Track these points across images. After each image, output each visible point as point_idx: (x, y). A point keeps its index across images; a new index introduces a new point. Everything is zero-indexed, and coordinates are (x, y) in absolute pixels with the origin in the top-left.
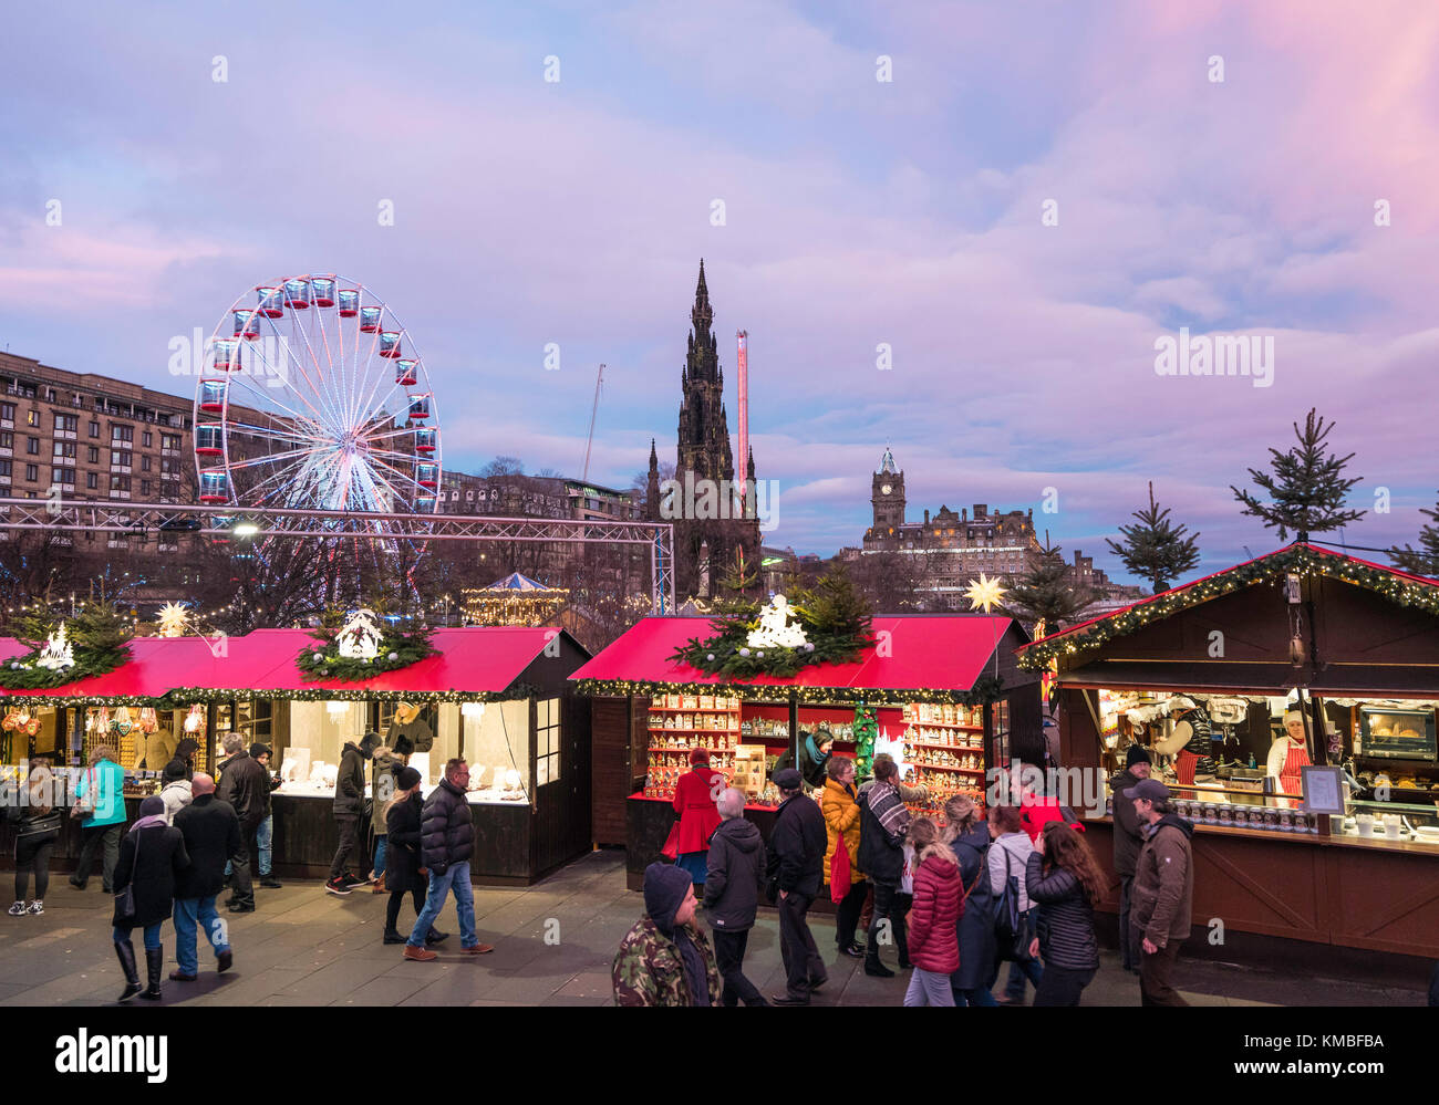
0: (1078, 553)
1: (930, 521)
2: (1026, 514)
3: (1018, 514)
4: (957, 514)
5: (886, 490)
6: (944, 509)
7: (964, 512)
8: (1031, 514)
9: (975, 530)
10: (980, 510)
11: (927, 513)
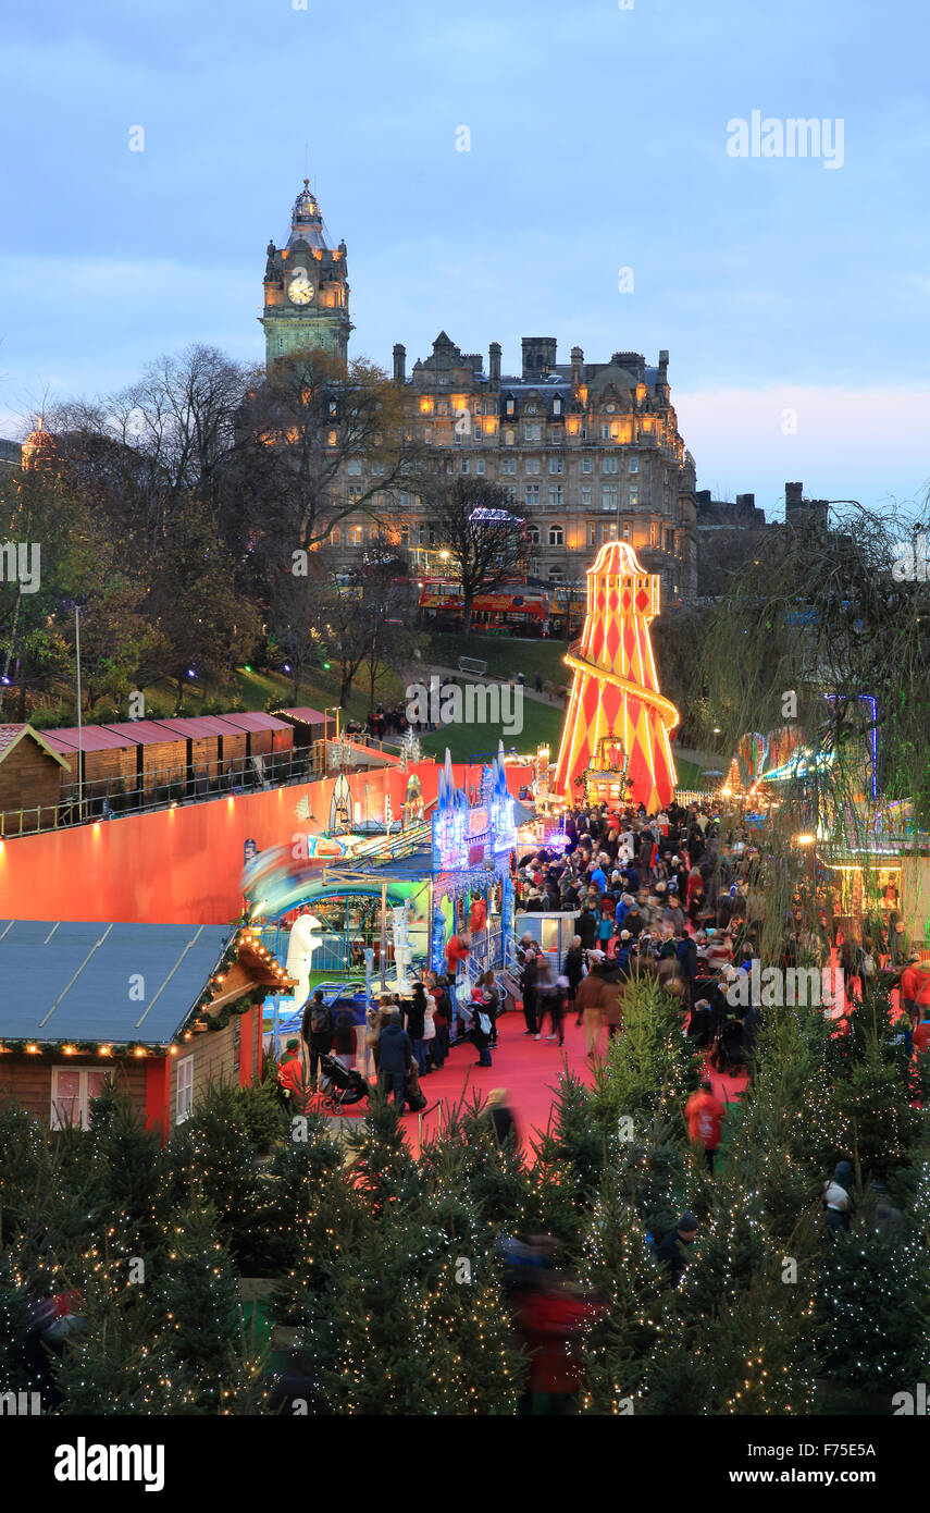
0: (793, 490)
1: (409, 373)
2: (652, 362)
3: (628, 362)
4: (479, 358)
5: (300, 289)
6: (443, 343)
7: (495, 350)
8: (664, 363)
9: (522, 399)
10: (538, 352)
11: (399, 352)
